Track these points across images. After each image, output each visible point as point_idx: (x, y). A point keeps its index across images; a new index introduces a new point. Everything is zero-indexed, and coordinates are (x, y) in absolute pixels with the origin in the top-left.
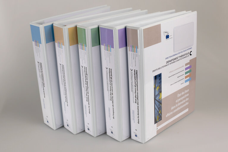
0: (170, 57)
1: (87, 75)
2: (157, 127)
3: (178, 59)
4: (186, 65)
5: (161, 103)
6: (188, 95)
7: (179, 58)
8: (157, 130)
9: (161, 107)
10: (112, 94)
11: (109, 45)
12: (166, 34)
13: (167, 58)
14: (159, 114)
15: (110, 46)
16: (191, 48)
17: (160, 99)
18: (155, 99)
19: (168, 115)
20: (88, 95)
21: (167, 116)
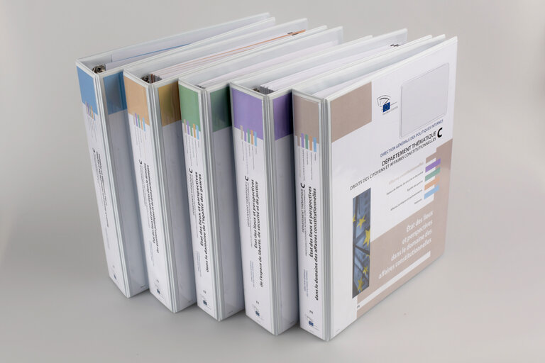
0: (391, 150)
1: (202, 191)
2: (358, 303)
3: (410, 151)
4: (428, 159)
5: (368, 253)
6: (430, 223)
7: (412, 149)
8: (359, 308)
9: (368, 260)
10: (257, 236)
11: (252, 131)
12: (384, 102)
13: (385, 153)
14: (363, 275)
15: (255, 133)
16: (440, 122)
17: (366, 243)
18: (355, 246)
19: (384, 273)
20: (203, 232)
21: (380, 276)
